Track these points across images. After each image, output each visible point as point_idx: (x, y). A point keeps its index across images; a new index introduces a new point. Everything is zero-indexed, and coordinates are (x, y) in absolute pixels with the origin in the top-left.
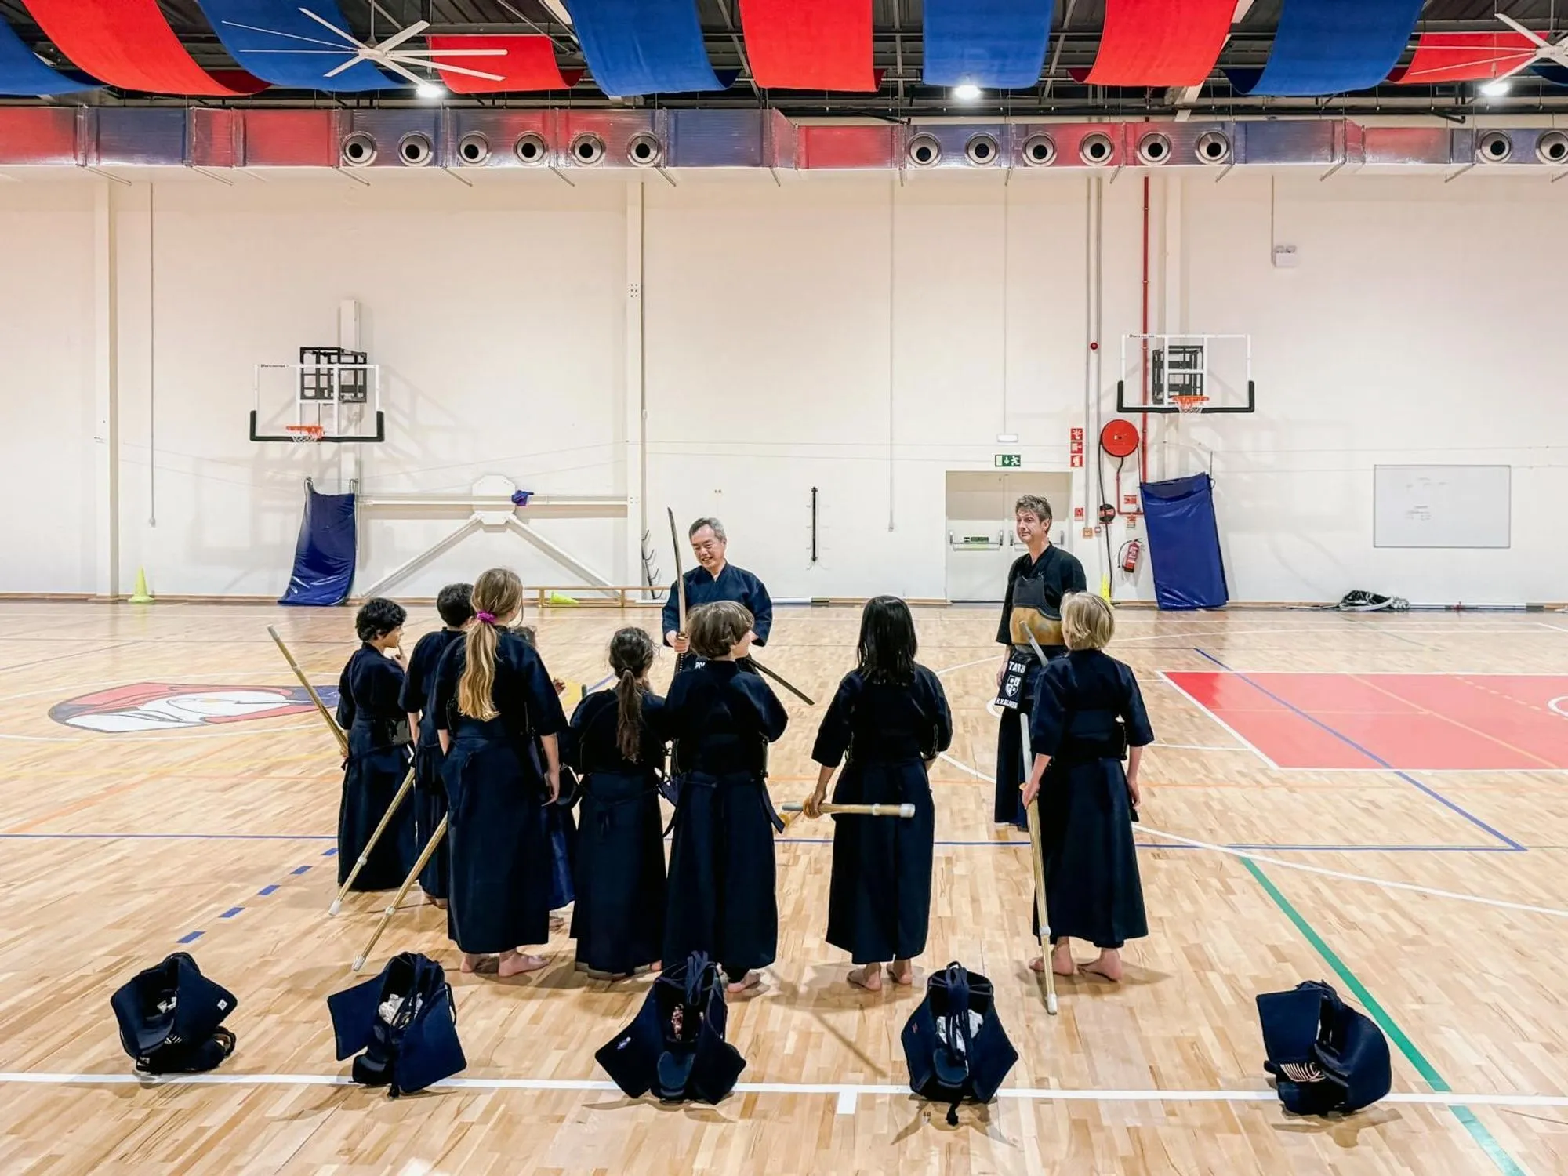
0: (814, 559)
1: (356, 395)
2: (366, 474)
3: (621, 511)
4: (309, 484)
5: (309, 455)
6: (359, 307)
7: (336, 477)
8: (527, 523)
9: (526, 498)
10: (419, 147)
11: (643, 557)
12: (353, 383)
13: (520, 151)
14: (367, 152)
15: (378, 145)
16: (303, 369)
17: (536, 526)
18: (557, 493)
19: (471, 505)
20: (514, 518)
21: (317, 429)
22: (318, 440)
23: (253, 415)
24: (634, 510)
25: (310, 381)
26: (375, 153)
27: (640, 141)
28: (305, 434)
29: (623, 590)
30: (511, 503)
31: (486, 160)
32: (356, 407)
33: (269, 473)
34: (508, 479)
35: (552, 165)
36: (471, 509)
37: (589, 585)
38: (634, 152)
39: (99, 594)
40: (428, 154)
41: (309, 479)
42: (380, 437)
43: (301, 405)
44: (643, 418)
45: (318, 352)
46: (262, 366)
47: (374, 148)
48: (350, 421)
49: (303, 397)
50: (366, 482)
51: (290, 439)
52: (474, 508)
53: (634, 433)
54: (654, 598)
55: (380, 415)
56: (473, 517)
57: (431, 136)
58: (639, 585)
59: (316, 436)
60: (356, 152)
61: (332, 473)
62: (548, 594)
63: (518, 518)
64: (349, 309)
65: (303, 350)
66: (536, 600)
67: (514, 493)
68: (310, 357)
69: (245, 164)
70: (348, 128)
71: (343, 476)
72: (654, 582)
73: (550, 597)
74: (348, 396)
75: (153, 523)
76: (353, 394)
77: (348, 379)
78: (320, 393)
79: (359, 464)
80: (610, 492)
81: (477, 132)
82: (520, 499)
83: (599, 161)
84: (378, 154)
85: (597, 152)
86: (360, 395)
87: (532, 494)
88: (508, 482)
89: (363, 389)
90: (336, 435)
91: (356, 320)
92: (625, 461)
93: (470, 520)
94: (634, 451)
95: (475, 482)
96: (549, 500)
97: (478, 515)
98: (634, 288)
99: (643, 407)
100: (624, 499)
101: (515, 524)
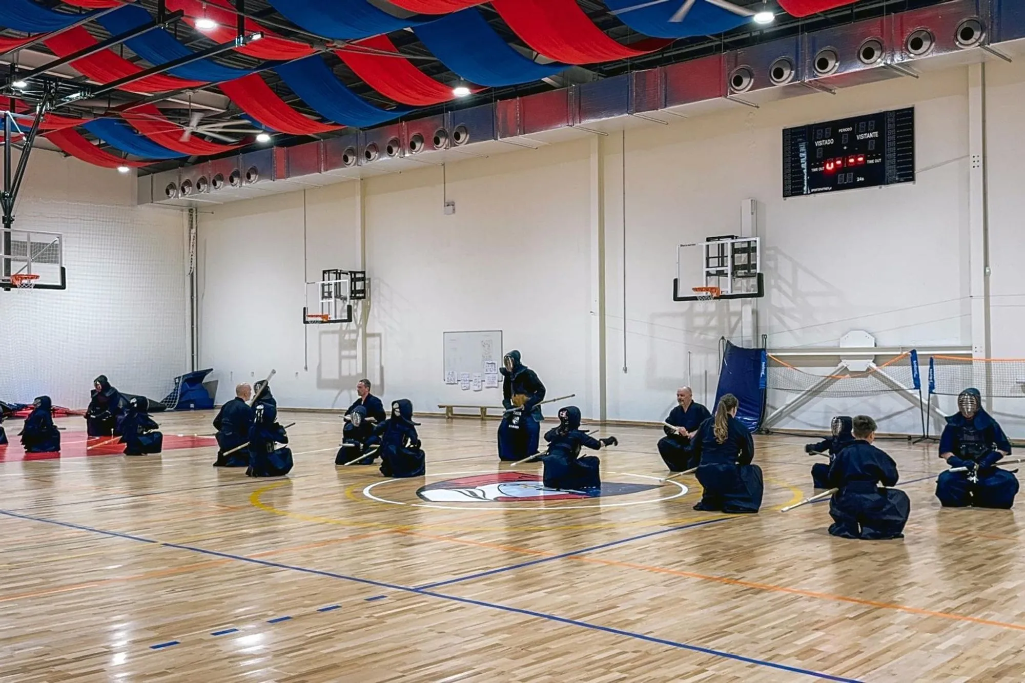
1: (749, 271)
2: (762, 332)
6: (755, 204)
10: (784, 69)
12: (747, 263)
13: (861, 56)
14: (746, 81)
15: (754, 73)
17: (891, 371)
18: (911, 344)
19: (839, 356)
20: (874, 366)
22: (717, 298)
23: (676, 282)
25: (713, 262)
26: (753, 80)
27: (965, 25)
30: (871, 353)
31: (836, 69)
34: (868, 333)
35: (889, 62)
36: (839, 359)
38: (959, 37)
39: (594, 419)
40: (791, 73)
41: (723, 338)
42: (761, 293)
44: (986, 275)
47: (751, 76)
52: (841, 358)
53: (978, 288)
55: (760, 276)
56: (840, 365)
57: (793, 58)
59: (715, 294)
60: (738, 81)
64: (747, 205)
69: (666, 106)
70: (733, 64)
74: (741, 272)
75: (625, 370)
76: (746, 271)
80: (957, 343)
81: (828, 48)
83: (929, 51)
84: (755, 81)
85: (926, 44)
86: (753, 271)
88: (869, 336)
91: (752, 214)
92: (970, 314)
93: (837, 368)
94: (978, 305)
95: (843, 335)
96: (903, 351)
97: (844, 363)
98: (976, 159)
99: (986, 265)
100: (970, 348)
101: (875, 370)
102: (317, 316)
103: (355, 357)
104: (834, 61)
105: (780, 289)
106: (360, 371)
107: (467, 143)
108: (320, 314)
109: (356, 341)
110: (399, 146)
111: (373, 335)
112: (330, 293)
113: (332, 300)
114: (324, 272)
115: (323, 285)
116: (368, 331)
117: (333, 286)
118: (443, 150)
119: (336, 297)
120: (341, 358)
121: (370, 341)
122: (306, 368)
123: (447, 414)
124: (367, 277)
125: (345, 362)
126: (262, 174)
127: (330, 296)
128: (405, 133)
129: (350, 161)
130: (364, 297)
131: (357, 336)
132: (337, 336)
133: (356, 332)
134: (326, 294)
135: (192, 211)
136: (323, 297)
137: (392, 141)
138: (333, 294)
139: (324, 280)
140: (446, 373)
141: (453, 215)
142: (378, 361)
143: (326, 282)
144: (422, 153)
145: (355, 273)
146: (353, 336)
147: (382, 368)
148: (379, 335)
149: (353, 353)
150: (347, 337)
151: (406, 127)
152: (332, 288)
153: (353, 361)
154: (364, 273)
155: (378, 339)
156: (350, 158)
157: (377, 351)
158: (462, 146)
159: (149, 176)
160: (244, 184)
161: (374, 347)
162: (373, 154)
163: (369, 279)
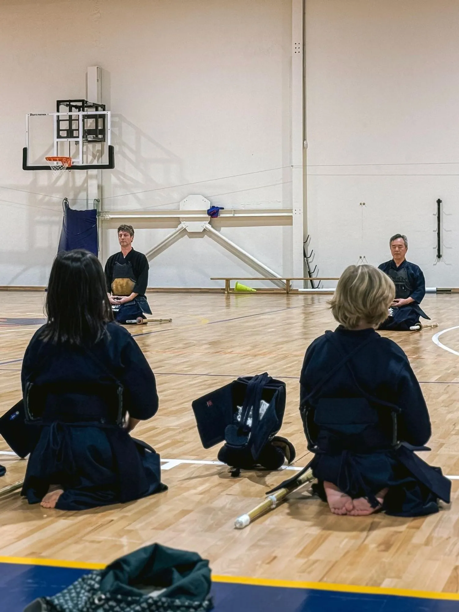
0: (439, 256)
1: (97, 136)
2: (106, 195)
3: (288, 221)
4: (66, 203)
5: (67, 183)
6: (101, 72)
7: (85, 198)
8: (219, 231)
9: (218, 211)
11: (305, 255)
12: (95, 128)
16: (58, 117)
17: (225, 233)
18: (241, 208)
19: (179, 218)
20: (209, 227)
21: (68, 159)
22: (68, 168)
23: (25, 150)
24: (298, 219)
25: (64, 125)
28: (60, 164)
29: (288, 280)
30: (207, 216)
32: (98, 146)
33: (40, 197)
34: (205, 197)
36: (178, 221)
37: (264, 277)
41: (66, 199)
42: (111, 165)
43: (57, 142)
44: (304, 148)
45: (69, 104)
46: (31, 115)
48: (94, 156)
49: (59, 137)
50: (106, 201)
51: (48, 168)
52: (181, 220)
53: (298, 159)
54: (313, 287)
55: (111, 149)
56: (180, 227)
58: (302, 277)
59: (66, 165)
61: (83, 195)
62: (233, 285)
63: (212, 227)
64: (93, 73)
65: (59, 103)
66: (224, 289)
67: (209, 208)
68: (64, 107)
71: (89, 198)
72: (314, 276)
73: (234, 287)
74: (90, 137)
76: (95, 136)
77: (90, 124)
78: (70, 133)
79: (100, 188)
80: (280, 206)
82: (214, 212)
86: (100, 136)
87: (223, 208)
88: (205, 199)
89: (103, 132)
90: (81, 164)
91: (98, 80)
92: (292, 182)
93: (177, 229)
94: (298, 173)
95: (182, 200)
96: (234, 213)
97: (183, 225)
98: (298, 46)
99: (304, 139)
100: (291, 211)
101: (210, 231)
105: (124, 155)
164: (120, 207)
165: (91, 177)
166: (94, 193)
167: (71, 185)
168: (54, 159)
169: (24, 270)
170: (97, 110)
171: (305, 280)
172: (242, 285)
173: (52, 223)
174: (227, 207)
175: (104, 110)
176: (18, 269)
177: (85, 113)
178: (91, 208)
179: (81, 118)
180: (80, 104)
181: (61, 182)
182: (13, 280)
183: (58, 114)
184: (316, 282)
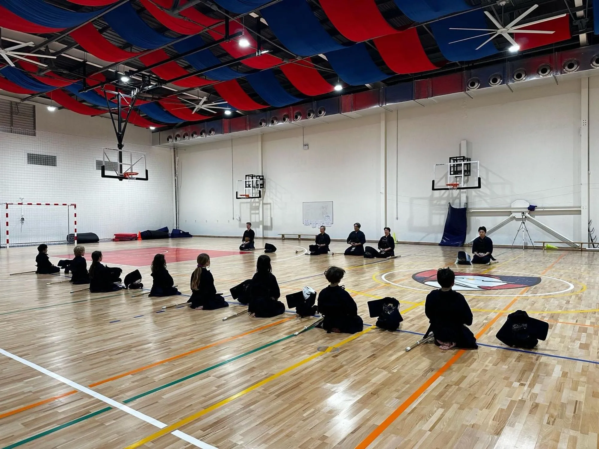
2: (470, 201)
4: (449, 205)
5: (449, 195)
6: (468, 143)
7: (459, 202)
8: (534, 217)
9: (534, 208)
10: (497, 78)
11: (589, 231)
12: (467, 169)
13: (540, 72)
14: (476, 84)
17: (537, 218)
18: (548, 206)
19: (511, 211)
20: (528, 215)
21: (457, 185)
23: (433, 181)
24: (584, 212)
26: (479, 84)
27: (597, 57)
28: (452, 187)
29: (581, 244)
30: (528, 210)
31: (525, 78)
33: (435, 202)
34: (526, 201)
35: (554, 75)
36: (511, 213)
37: (562, 242)
38: (594, 63)
41: (450, 203)
42: (479, 187)
43: (450, 177)
44: (589, 174)
46: (437, 165)
47: (479, 82)
49: (451, 174)
50: (470, 204)
53: (584, 180)
54: (594, 247)
55: (479, 179)
56: (511, 216)
57: (502, 74)
58: (587, 242)
60: (473, 85)
61: (457, 201)
62: (546, 245)
63: (530, 216)
64: (464, 144)
65: (450, 158)
66: (542, 247)
67: (528, 206)
68: (452, 161)
69: (432, 97)
70: (469, 77)
71: (461, 202)
72: (594, 241)
75: (397, 219)
76: (467, 173)
77: (466, 167)
78: (457, 172)
79: (467, 197)
80: (572, 205)
81: (521, 69)
82: (532, 208)
83: (577, 69)
84: (481, 84)
85: (575, 66)
86: (469, 173)
87: (536, 206)
88: (526, 202)
89: (470, 171)
90: (462, 187)
92: (581, 192)
93: (510, 217)
94: (584, 188)
95: (513, 202)
96: (543, 209)
97: (513, 215)
98: (584, 122)
99: (589, 170)
100: (580, 207)
101: (529, 218)
102: (243, 195)
103: (259, 213)
104: (500, 80)
106: (261, 219)
107: (325, 116)
108: (245, 194)
109: (259, 206)
110: (289, 118)
111: (267, 204)
112: (249, 185)
113: (251, 188)
114: (246, 176)
115: (246, 182)
116: (264, 202)
117: (251, 182)
118: (311, 119)
119: (253, 187)
120: (251, 214)
121: (265, 206)
122: (233, 219)
123: (282, 238)
124: (264, 178)
125: (253, 216)
126: (217, 132)
127: (249, 187)
128: (292, 112)
129: (263, 125)
130: (263, 187)
131: (260, 204)
132: (249, 204)
133: (259, 202)
134: (247, 186)
135: (175, 149)
136: (246, 187)
137: (285, 115)
138: (251, 186)
139: (246, 179)
140: (304, 220)
141: (308, 150)
142: (269, 215)
143: (247, 180)
144: (300, 121)
145: (260, 176)
146: (257, 204)
147: (271, 219)
148: (270, 204)
149: (257, 212)
150: (254, 205)
151: (292, 109)
152: (251, 183)
153: (257, 216)
154: (263, 176)
155: (269, 206)
156: (263, 124)
157: (269, 211)
158: (322, 117)
159: (158, 132)
160: (207, 136)
161: (267, 209)
162: (275, 121)
163: (265, 179)
164: (477, 206)
165: (463, 192)
166: (464, 200)
167: (451, 196)
168: (449, 185)
169: (427, 235)
170: (468, 161)
171: (589, 243)
172: (550, 245)
173: (441, 214)
174: (539, 205)
175: (470, 161)
176: (424, 235)
177: (465, 162)
178: (462, 207)
179: (463, 165)
180: (462, 158)
181: (446, 195)
182: (421, 240)
183: (450, 164)
184: (596, 245)
